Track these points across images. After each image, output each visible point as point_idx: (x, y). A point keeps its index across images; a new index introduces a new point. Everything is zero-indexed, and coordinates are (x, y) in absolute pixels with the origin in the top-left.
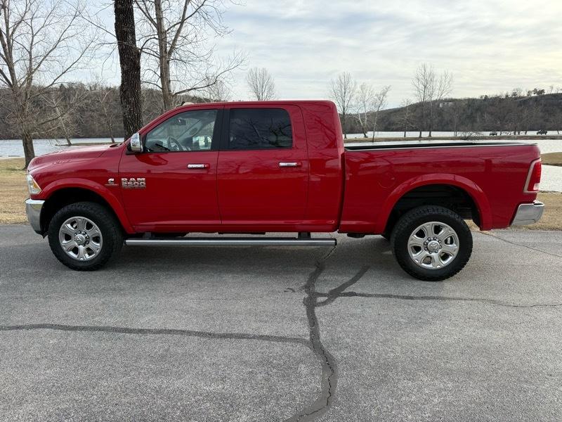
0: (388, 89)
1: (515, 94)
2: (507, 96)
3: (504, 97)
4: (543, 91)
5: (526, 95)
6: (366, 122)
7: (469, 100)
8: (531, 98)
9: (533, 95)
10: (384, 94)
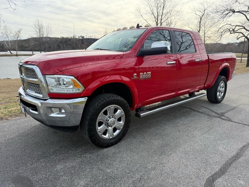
0: (21, 29)
1: (74, 37)
2: (71, 38)
3: (70, 38)
4: (84, 37)
5: (78, 38)
6: (10, 46)
7: (56, 38)
8: (80, 39)
9: (80, 38)
10: (19, 32)
